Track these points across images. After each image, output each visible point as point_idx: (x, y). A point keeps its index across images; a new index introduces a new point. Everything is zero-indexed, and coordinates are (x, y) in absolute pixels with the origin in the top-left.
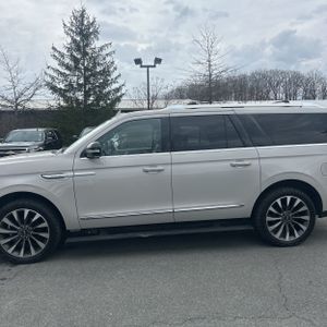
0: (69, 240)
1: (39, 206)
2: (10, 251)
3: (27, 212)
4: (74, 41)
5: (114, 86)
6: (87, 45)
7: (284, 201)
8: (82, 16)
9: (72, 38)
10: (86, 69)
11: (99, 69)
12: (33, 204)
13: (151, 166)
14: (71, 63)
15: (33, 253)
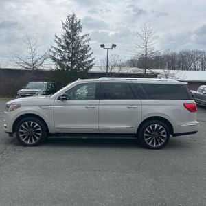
0: (50, 137)
1: (38, 120)
2: (23, 140)
3: (32, 123)
4: (68, 32)
5: (89, 59)
6: (75, 35)
7: (153, 127)
8: (73, 18)
9: (67, 31)
10: (73, 49)
11: (80, 49)
12: (35, 119)
13: (90, 105)
14: (65, 45)
15: (34, 142)
